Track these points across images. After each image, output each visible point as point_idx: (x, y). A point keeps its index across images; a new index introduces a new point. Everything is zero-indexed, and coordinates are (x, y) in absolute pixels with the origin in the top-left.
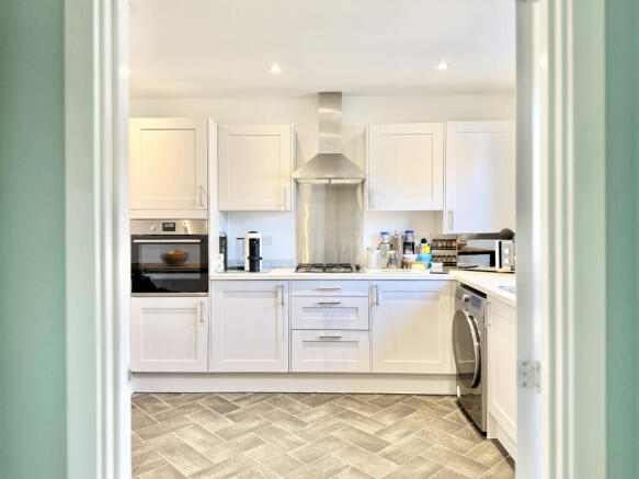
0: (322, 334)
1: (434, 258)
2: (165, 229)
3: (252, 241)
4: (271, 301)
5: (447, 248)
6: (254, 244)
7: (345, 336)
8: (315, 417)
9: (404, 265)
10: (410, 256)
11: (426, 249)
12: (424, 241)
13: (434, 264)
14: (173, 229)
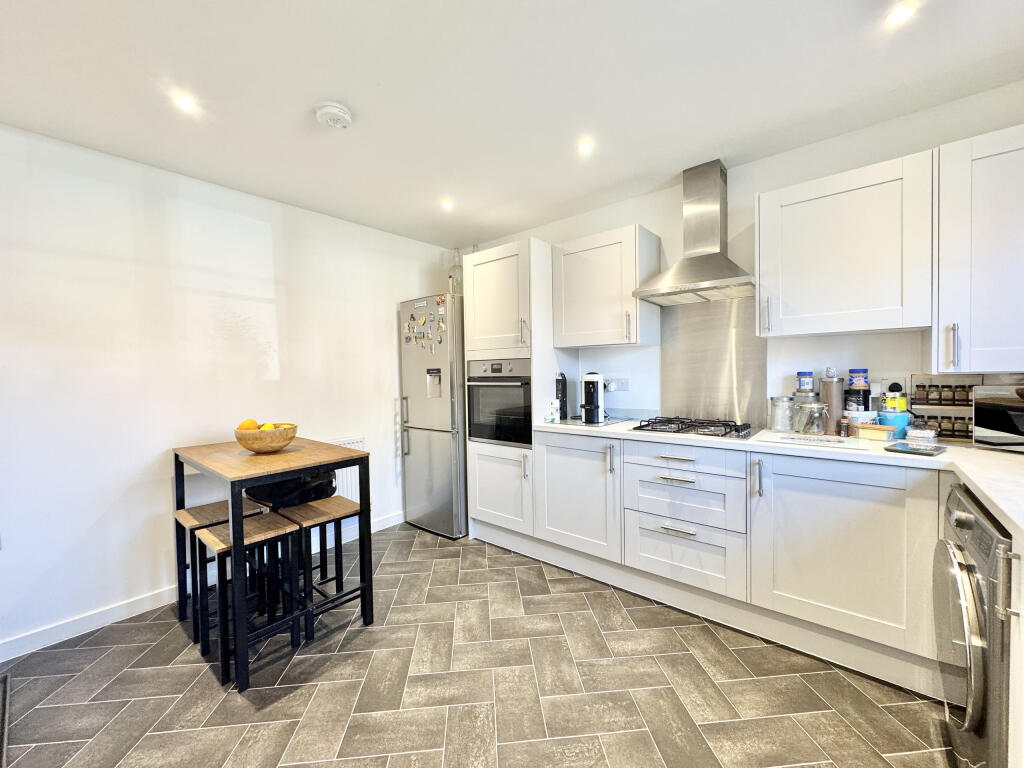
0: (668, 523)
1: (919, 421)
2: (494, 371)
3: (588, 384)
4: (597, 465)
5: (953, 402)
6: (591, 389)
7: (703, 535)
8: (629, 646)
9: (845, 429)
10: (857, 414)
11: (897, 404)
12: (895, 388)
13: (912, 433)
14: (500, 370)
